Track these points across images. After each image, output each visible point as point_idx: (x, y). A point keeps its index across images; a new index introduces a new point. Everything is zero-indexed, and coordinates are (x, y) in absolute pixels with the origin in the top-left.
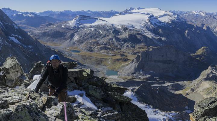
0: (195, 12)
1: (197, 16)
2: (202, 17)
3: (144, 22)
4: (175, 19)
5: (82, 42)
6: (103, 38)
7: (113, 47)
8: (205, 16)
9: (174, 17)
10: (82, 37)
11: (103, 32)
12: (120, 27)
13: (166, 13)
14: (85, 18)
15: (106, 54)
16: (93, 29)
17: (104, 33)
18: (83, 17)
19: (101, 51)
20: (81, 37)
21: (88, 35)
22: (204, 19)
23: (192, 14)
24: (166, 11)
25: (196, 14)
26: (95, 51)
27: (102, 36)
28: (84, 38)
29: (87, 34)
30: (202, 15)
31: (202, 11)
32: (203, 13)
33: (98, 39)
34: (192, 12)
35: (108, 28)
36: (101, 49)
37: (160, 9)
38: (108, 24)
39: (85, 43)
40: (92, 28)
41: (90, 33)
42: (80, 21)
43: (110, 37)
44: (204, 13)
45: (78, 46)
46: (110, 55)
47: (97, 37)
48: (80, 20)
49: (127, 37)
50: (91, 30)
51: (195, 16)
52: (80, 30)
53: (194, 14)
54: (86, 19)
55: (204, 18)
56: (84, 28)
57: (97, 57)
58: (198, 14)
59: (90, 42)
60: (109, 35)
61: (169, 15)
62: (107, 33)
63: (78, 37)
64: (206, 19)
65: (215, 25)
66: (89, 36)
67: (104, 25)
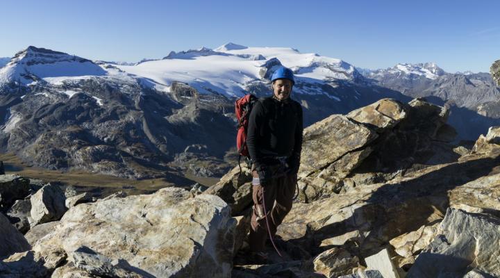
0: (404, 69)
1: (411, 81)
2: (429, 82)
3: (249, 79)
4: (346, 78)
5: (32, 137)
6: (106, 123)
7: (139, 150)
8: (438, 79)
9: (345, 73)
10: (33, 118)
11: (106, 103)
12: (168, 90)
13: (318, 59)
14: (47, 59)
15: (112, 173)
16: (71, 93)
17: (110, 107)
18: (41, 55)
19: (96, 166)
20: (28, 117)
21: (51, 112)
22: (435, 88)
23: (397, 74)
24: (317, 55)
25: (408, 72)
26: (73, 166)
27: (102, 116)
28: (37, 120)
29: (50, 108)
30: (427, 77)
31: (427, 64)
32: (430, 69)
33: (86, 125)
34: (396, 67)
35: (123, 90)
36: (97, 157)
37: (296, 50)
38: (124, 77)
39: (40, 138)
40: (69, 89)
41: (61, 104)
42: (31, 66)
43: (131, 117)
44: (434, 71)
45: (18, 150)
46: (130, 176)
47: (84, 119)
48: (29, 64)
49: (189, 119)
50: (66, 96)
51: (406, 81)
52: (27, 99)
53: (403, 72)
54: (53, 62)
55: (436, 85)
56: (42, 90)
57: (79, 185)
58: (416, 72)
59: (59, 133)
60: (126, 113)
61: (329, 67)
62: (119, 105)
63: (19, 120)
64: (442, 86)
65: (474, 105)
66: (56, 114)
67: (110, 82)
